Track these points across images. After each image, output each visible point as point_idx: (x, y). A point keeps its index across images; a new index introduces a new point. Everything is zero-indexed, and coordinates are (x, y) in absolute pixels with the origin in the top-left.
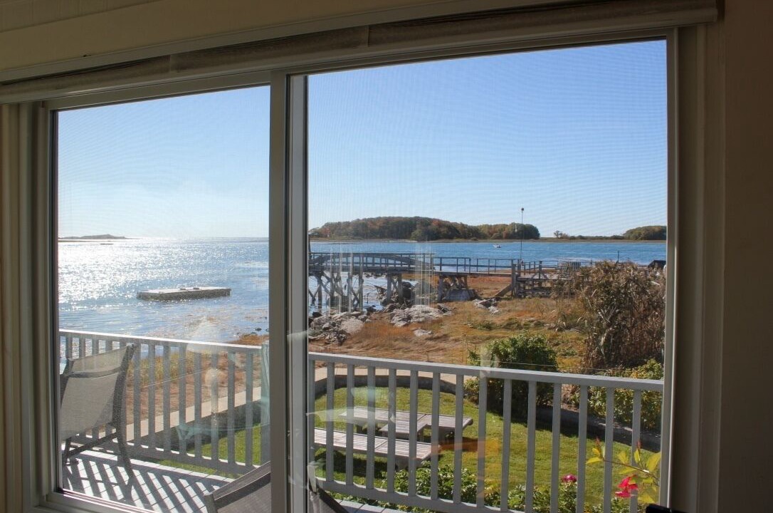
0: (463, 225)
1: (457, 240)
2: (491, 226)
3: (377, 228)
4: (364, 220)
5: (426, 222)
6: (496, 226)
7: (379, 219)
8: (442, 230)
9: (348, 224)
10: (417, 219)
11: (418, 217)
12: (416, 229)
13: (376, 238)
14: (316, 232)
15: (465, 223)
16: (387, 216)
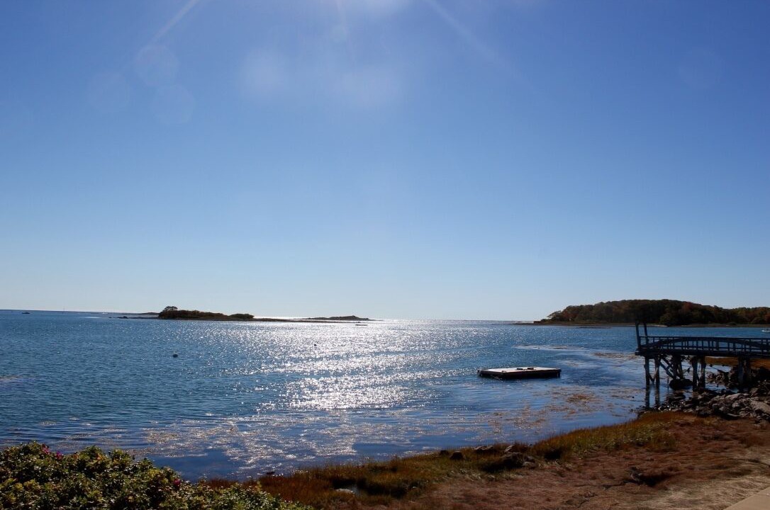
0: (717, 309)
1: (713, 324)
2: (749, 309)
3: (622, 311)
4: (607, 303)
5: (676, 305)
6: (755, 309)
7: (624, 302)
8: (694, 313)
9: (590, 307)
10: (665, 302)
11: (667, 300)
12: (665, 313)
13: (621, 322)
14: (557, 316)
15: (719, 306)
16: (633, 299)
